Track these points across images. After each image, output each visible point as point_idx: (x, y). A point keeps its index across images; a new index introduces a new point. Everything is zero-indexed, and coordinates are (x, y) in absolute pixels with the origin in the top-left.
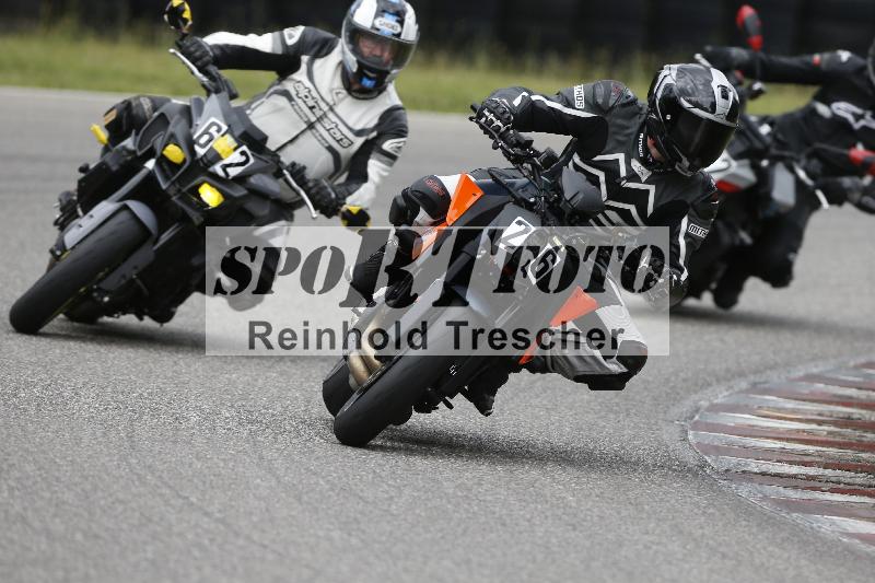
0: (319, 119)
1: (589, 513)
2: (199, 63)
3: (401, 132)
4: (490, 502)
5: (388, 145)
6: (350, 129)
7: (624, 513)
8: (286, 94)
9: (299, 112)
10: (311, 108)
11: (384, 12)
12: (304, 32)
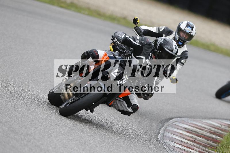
3: (186, 58)
11: (188, 26)
12: (165, 28)
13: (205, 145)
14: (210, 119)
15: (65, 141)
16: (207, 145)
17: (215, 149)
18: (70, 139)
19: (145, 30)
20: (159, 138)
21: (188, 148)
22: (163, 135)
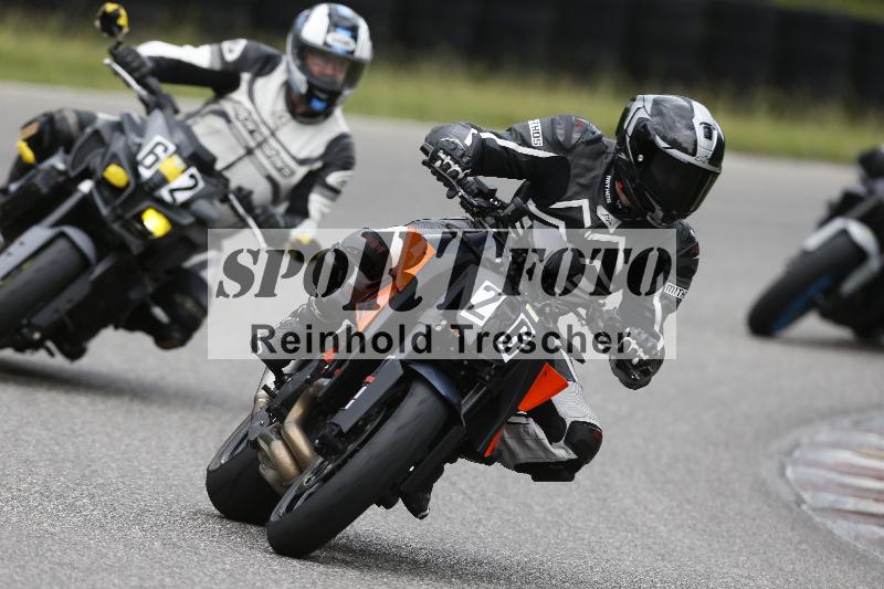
0: (260, 145)
1: (679, 544)
2: (136, 74)
3: (347, 164)
4: (580, 528)
5: (333, 178)
6: (294, 158)
7: (716, 546)
8: (223, 115)
9: (238, 137)
10: (251, 132)
11: (337, 26)
12: (246, 47)
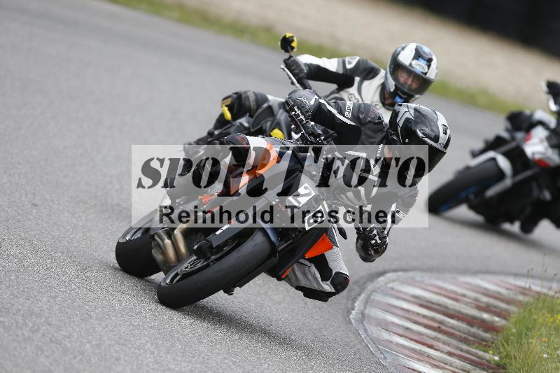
11: (419, 57)
12: (359, 61)
13: (465, 338)
14: (475, 273)
15: (123, 329)
16: (471, 338)
17: (489, 347)
18: (136, 324)
19: (310, 66)
20: (353, 322)
21: (423, 344)
22: (363, 314)
